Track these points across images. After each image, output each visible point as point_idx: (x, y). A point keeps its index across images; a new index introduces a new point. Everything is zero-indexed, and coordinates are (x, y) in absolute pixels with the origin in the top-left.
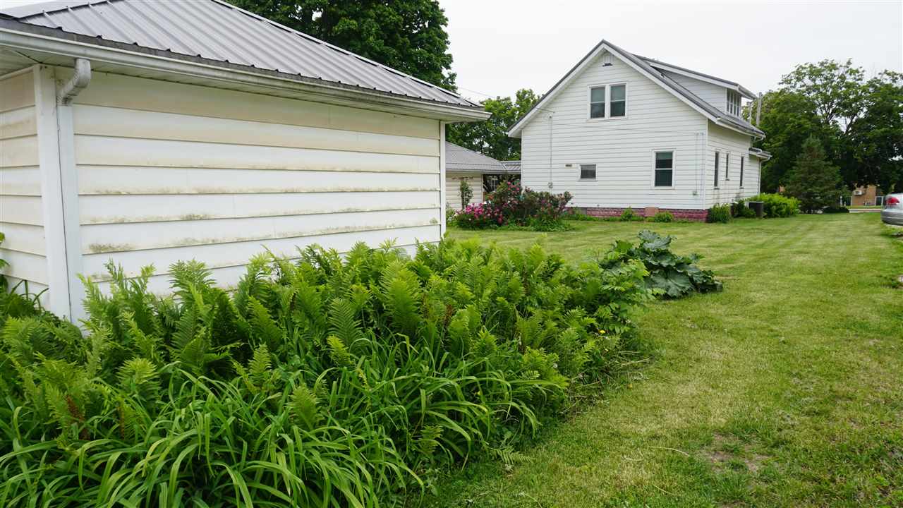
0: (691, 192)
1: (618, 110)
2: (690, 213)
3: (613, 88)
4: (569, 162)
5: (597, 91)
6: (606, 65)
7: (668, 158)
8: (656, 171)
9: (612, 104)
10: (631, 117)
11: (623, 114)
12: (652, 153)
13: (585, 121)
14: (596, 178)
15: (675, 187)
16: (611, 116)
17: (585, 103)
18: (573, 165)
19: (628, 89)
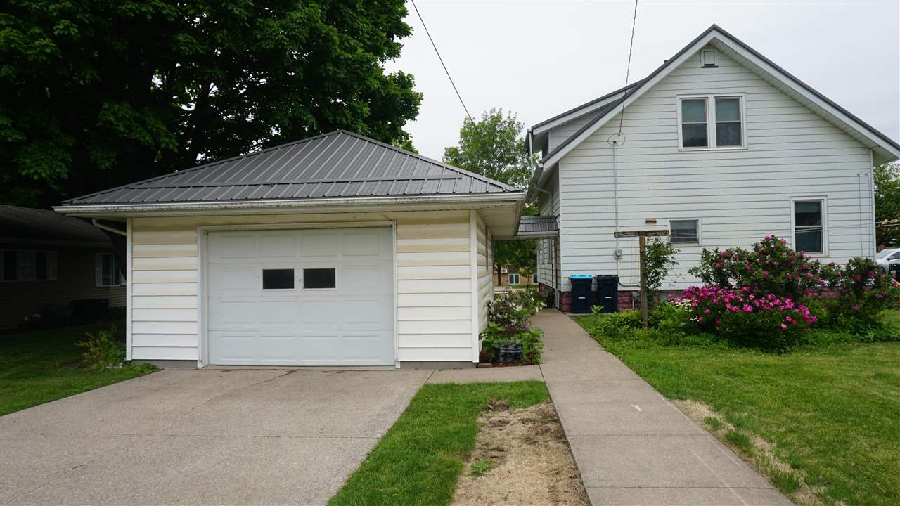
1: (730, 135)
3: (720, 102)
4: (651, 216)
5: (693, 106)
6: (707, 66)
7: (814, 209)
8: (797, 228)
9: (719, 127)
10: (751, 147)
11: (737, 141)
12: (790, 203)
13: (675, 150)
14: (700, 242)
15: (829, 253)
16: (718, 144)
17: (674, 122)
18: (657, 220)
19: (744, 105)
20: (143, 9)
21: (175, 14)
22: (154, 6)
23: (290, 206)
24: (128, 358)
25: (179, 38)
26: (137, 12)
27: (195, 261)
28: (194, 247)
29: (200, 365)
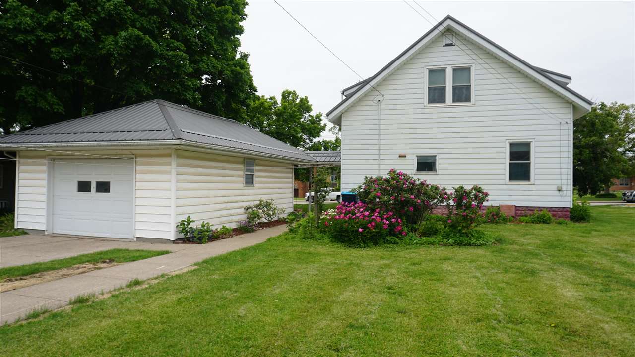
0: (555, 188)
1: (462, 94)
2: (553, 211)
3: (456, 70)
4: (403, 152)
5: (436, 74)
6: (447, 45)
7: (525, 149)
8: (510, 163)
9: (455, 88)
10: (478, 103)
11: (468, 99)
12: (506, 144)
13: (422, 106)
14: (437, 171)
15: (534, 182)
16: (454, 101)
17: (421, 86)
18: (407, 155)
19: (473, 72)
20: (29, 38)
21: (52, 38)
22: (37, 36)
23: (73, 146)
24: (16, 227)
25: (52, 50)
26: (25, 40)
27: (45, 175)
28: (45, 168)
29: (46, 233)
